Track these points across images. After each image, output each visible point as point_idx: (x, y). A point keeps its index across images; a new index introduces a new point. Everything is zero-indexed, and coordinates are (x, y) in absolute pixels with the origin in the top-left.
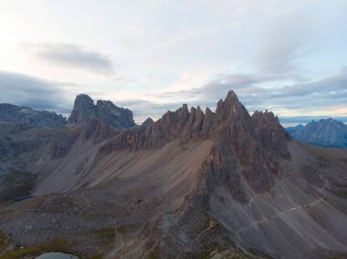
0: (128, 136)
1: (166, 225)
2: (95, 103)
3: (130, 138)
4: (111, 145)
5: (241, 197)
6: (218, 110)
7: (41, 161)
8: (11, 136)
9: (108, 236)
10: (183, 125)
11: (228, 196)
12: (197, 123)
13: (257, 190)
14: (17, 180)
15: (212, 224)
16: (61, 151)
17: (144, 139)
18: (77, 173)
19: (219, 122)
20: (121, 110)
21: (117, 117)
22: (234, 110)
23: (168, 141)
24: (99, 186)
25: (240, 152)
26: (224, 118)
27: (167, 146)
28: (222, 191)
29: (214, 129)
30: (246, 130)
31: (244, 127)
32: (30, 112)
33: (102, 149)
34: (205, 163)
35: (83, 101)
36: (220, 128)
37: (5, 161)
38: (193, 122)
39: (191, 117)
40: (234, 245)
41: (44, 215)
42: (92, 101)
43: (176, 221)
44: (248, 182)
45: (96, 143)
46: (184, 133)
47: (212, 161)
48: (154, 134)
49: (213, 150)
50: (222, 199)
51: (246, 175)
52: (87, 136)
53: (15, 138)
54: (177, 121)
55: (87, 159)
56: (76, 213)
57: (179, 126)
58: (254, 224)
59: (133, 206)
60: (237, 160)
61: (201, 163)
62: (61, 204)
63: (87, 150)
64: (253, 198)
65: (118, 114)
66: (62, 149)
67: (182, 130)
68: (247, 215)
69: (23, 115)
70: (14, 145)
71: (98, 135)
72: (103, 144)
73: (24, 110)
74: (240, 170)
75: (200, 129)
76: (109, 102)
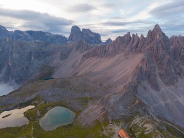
0: (97, 50)
1: (112, 100)
2: (81, 30)
3: (98, 51)
4: (88, 54)
5: (156, 87)
6: (148, 36)
7: (55, 61)
8: (42, 48)
9: (85, 102)
10: (127, 44)
11: (149, 87)
12: (135, 44)
13: (167, 84)
14: (45, 69)
15: (137, 101)
16: (64, 56)
17: (105, 51)
18: (72, 68)
19: (148, 43)
20: (95, 34)
21: (92, 38)
22: (158, 37)
23: (118, 53)
24: (82, 75)
25: (158, 62)
26: (151, 41)
27: (117, 56)
28: (145, 83)
29: (145, 47)
30: (164, 49)
31: (163, 47)
32: (50, 35)
33: (84, 56)
34: (137, 67)
35: (75, 29)
36: (148, 47)
37: (40, 60)
38: (133, 43)
39: (132, 40)
40: (148, 114)
41: (57, 88)
42: (80, 29)
43: (118, 99)
44: (162, 79)
45: (81, 52)
46: (127, 49)
47: (141, 67)
48: (111, 49)
49: (143, 60)
50: (145, 88)
51: (161, 75)
52: (77, 49)
53: (44, 49)
54: (124, 42)
55: (77, 61)
56: (71, 89)
57: (125, 45)
58: (162, 103)
59: (98, 87)
60: (157, 67)
61: (135, 67)
62: (64, 83)
63: (77, 56)
64: (163, 88)
65: (93, 36)
66: (65, 55)
67: (126, 47)
68: (159, 97)
69: (47, 36)
70: (43, 53)
71: (82, 49)
72: (85, 53)
73: (47, 34)
74: (157, 72)
75: (137, 47)
76: (89, 30)
